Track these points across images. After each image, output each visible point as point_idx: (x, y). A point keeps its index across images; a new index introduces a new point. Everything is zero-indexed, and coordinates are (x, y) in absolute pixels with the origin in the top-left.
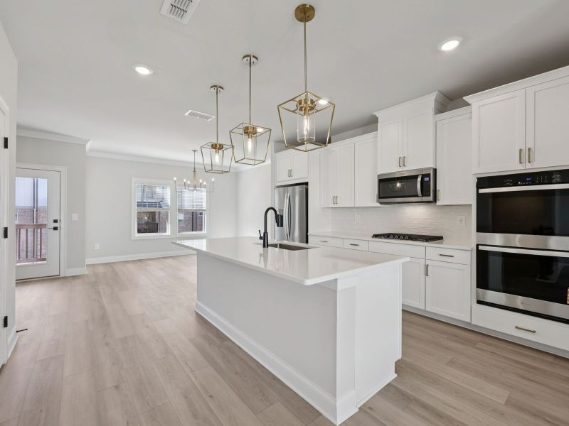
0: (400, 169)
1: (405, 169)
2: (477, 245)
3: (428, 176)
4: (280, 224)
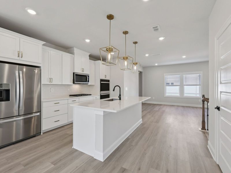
0: (82, 72)
1: (83, 73)
2: (101, 94)
3: (88, 76)
4: (4, 99)
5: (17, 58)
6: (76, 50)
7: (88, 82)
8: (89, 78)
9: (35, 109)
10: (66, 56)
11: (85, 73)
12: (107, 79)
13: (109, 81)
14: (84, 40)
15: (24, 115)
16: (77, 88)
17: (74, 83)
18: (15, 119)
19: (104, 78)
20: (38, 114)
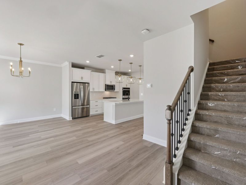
0: (110, 84)
2: (123, 98)
3: (115, 86)
4: (77, 98)
5: (81, 80)
6: (107, 71)
7: (115, 89)
8: (115, 87)
9: (86, 104)
10: (101, 75)
11: (113, 84)
12: (128, 87)
13: (129, 89)
14: (111, 66)
15: (82, 106)
16: (107, 93)
17: (105, 90)
18: (77, 107)
19: (125, 87)
20: (88, 106)
